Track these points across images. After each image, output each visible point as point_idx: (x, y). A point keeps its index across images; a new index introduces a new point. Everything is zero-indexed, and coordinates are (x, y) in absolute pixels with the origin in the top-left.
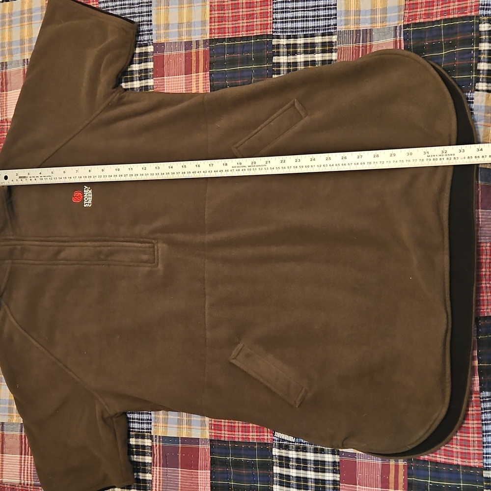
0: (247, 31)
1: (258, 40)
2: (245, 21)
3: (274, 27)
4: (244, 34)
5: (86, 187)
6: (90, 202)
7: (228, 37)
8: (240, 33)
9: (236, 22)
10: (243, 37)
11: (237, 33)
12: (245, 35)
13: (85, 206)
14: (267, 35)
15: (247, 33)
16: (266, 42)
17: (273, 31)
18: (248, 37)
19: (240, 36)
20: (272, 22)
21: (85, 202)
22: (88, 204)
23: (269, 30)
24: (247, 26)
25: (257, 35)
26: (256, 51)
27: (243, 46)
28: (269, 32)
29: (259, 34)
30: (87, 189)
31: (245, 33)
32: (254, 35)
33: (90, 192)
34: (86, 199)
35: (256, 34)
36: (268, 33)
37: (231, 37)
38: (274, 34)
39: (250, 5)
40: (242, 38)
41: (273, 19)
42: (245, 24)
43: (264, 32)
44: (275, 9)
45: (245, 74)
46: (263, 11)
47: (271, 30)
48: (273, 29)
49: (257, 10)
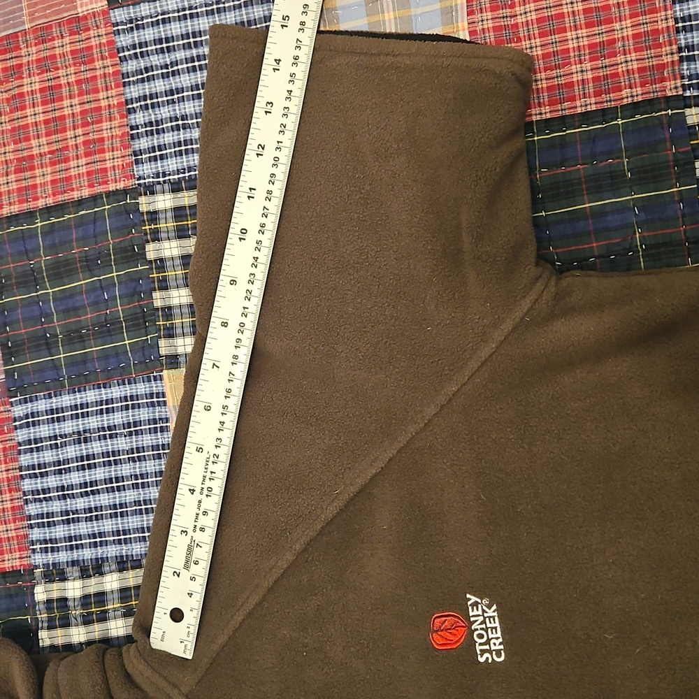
0: (597, 94)
1: (638, 117)
2: (588, 65)
3: (686, 73)
4: (592, 105)
5: (474, 599)
6: (496, 645)
7: (538, 118)
8: (578, 103)
9: (561, 72)
10: (587, 113)
11: (566, 105)
12: (594, 107)
13: (482, 660)
14: (667, 98)
15: (599, 99)
16: (665, 120)
17: (683, 86)
18: (603, 110)
19: (579, 110)
20: (676, 58)
21: (478, 648)
22: (490, 651)
23: (669, 84)
24: (595, 79)
25: (634, 104)
26: (633, 151)
27: (591, 138)
28: (671, 88)
29: (640, 99)
30: (476, 604)
31: (593, 100)
32: (625, 102)
33: (491, 612)
34: (481, 636)
35: (630, 100)
36: (669, 94)
37: (548, 116)
38: (688, 94)
39: (598, 17)
40: (587, 117)
41: (680, 50)
42: (590, 75)
43: (654, 91)
44: (683, 19)
45: (613, 220)
46: (642, 29)
47: (679, 83)
48: (683, 78)
49: (624, 29)
